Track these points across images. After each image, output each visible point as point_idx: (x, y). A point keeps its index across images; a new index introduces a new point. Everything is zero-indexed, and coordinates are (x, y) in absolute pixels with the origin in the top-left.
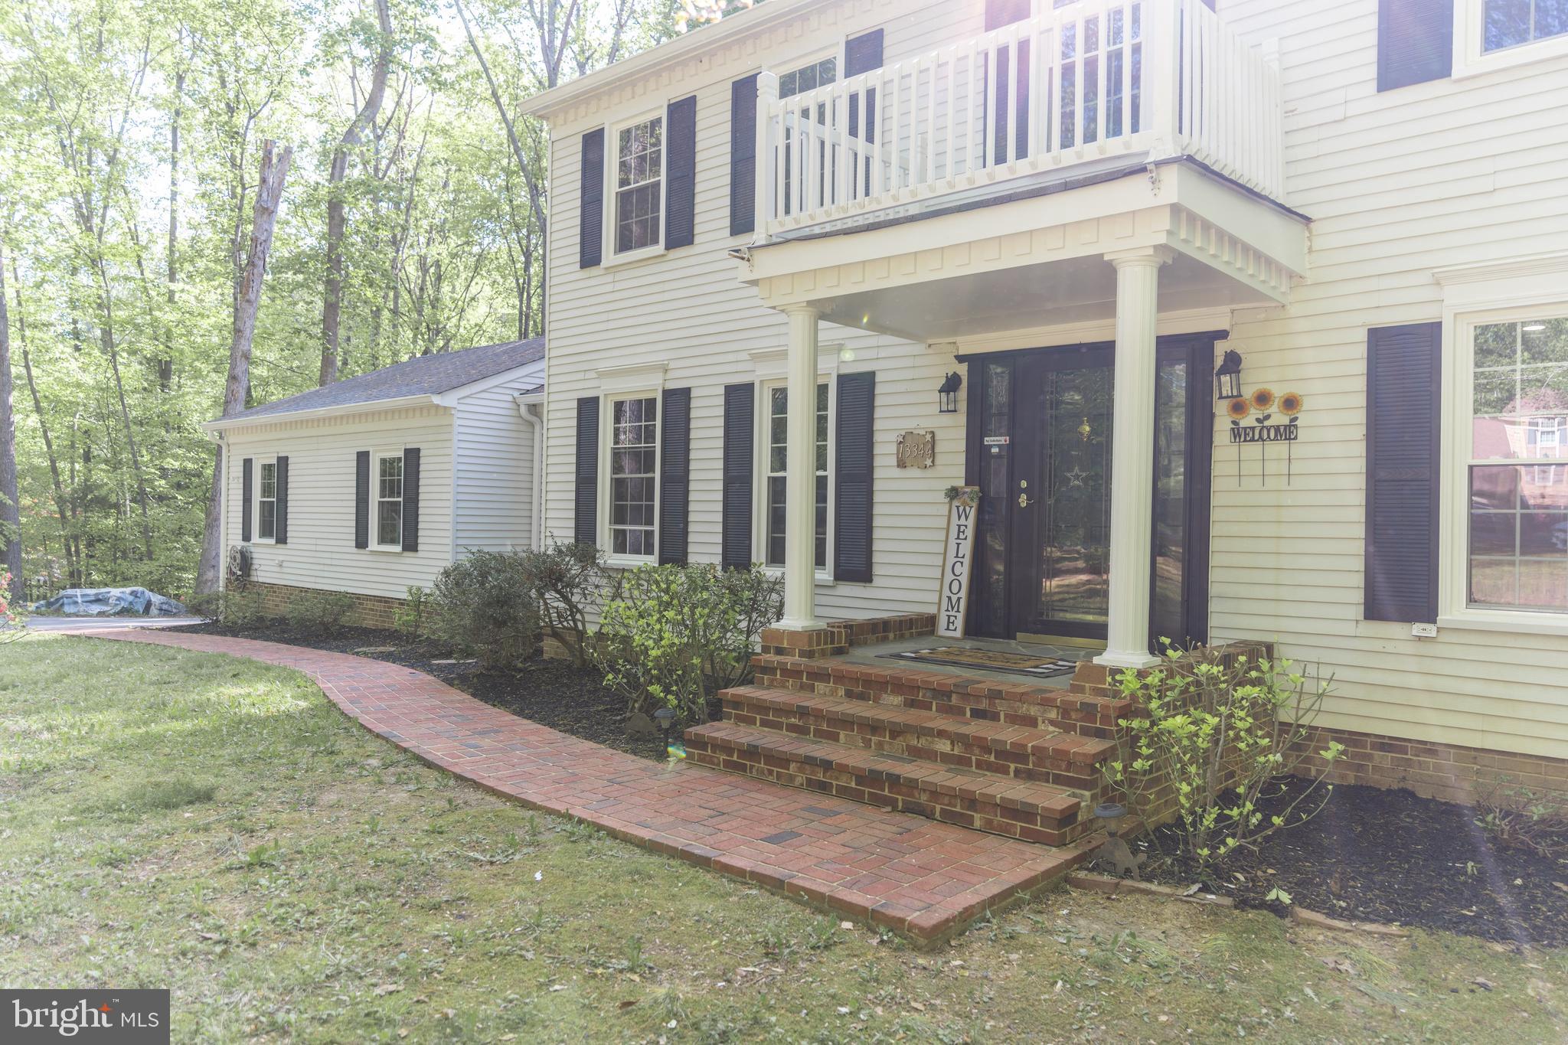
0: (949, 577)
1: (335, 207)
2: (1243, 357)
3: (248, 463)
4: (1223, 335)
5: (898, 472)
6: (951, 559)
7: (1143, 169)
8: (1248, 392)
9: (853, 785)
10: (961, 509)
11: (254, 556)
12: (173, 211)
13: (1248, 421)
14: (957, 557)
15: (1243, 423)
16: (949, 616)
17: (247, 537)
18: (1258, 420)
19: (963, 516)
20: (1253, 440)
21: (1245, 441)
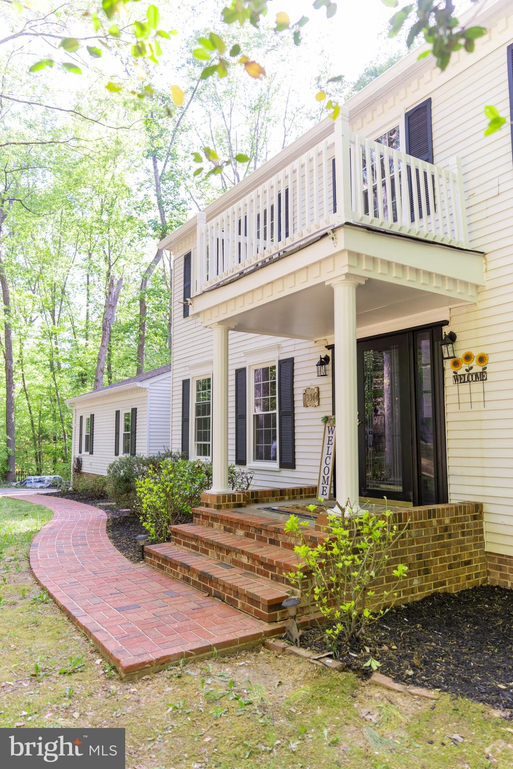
0: (324, 465)
1: (142, 302)
2: (457, 334)
3: (81, 417)
4: (446, 323)
5: (304, 410)
6: (325, 456)
7: (326, 235)
8: (460, 355)
9: (197, 580)
10: (330, 428)
11: (83, 460)
12: (88, 310)
13: (462, 371)
14: (328, 454)
15: (459, 373)
16: (323, 487)
17: (80, 452)
18: (467, 370)
19: (331, 432)
20: (464, 382)
21: (461, 383)
